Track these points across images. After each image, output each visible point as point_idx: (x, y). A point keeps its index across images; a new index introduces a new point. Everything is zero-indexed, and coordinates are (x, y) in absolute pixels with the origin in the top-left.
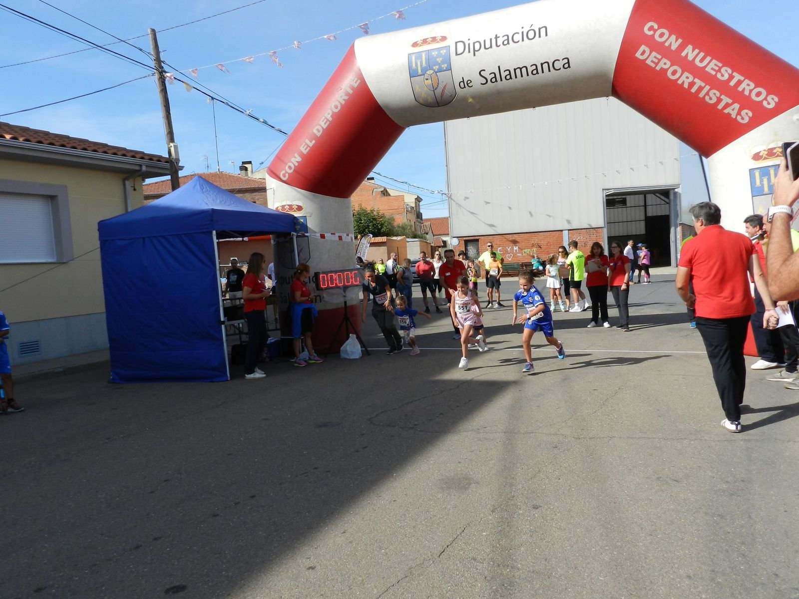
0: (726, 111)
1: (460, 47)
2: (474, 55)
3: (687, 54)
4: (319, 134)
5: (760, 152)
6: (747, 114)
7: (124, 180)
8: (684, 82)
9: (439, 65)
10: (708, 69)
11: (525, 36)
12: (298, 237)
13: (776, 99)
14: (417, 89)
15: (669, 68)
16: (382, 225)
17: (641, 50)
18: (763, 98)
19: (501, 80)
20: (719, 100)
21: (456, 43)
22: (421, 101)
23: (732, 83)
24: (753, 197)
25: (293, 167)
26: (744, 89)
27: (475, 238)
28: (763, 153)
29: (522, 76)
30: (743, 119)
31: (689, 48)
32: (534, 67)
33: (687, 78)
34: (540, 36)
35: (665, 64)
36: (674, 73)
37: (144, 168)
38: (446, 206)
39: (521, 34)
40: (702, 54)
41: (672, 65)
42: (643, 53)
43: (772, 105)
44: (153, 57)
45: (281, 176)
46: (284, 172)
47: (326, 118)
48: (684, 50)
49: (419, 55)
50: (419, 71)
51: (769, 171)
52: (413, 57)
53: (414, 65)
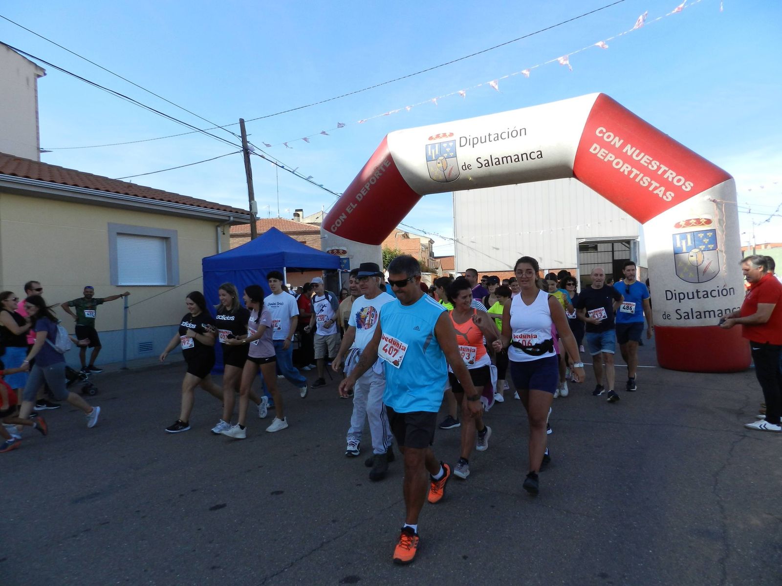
0: (655, 192)
1: (463, 141)
2: (473, 147)
3: (627, 151)
4: (360, 200)
5: (679, 223)
6: (670, 194)
7: (217, 226)
8: (624, 170)
9: (448, 153)
10: (642, 162)
11: (510, 135)
12: (342, 272)
13: (692, 185)
14: (432, 169)
15: (614, 160)
17: (593, 147)
18: (683, 183)
19: (492, 165)
20: (650, 184)
21: (460, 138)
22: (435, 178)
23: (660, 172)
24: (675, 254)
25: (340, 222)
26: (668, 177)
28: (683, 223)
29: (507, 163)
30: (667, 198)
31: (629, 146)
32: (516, 157)
33: (627, 168)
35: (611, 157)
36: (617, 164)
37: (232, 219)
38: (454, 248)
39: (507, 133)
40: (638, 151)
41: (616, 158)
42: (595, 149)
43: (689, 189)
44: (241, 139)
45: (332, 228)
46: (333, 226)
47: (365, 188)
48: (624, 148)
49: (433, 145)
50: (434, 157)
51: (687, 236)
52: (429, 147)
53: (430, 153)
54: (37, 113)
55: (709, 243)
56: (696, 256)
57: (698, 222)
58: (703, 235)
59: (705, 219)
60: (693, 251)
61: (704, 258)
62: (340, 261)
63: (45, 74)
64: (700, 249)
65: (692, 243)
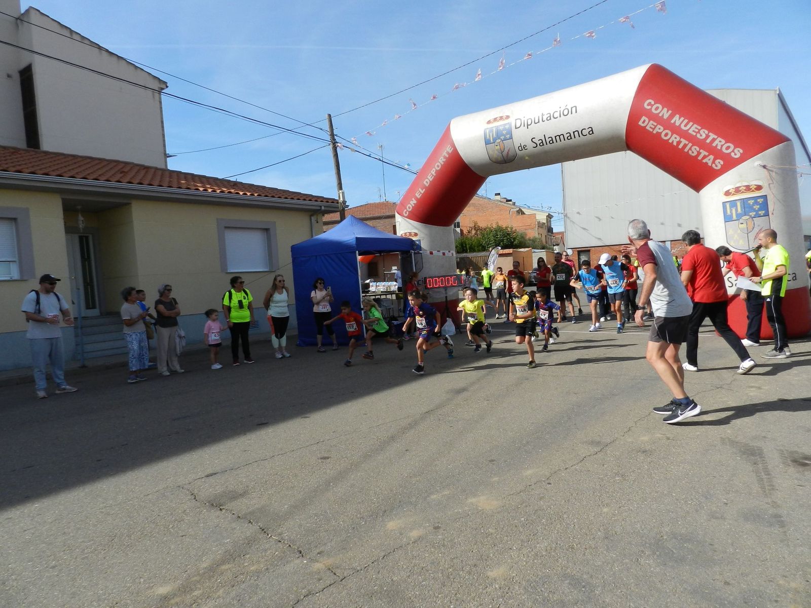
0: (704, 161)
1: (518, 123)
2: (528, 128)
3: (675, 121)
4: (427, 185)
5: (729, 190)
7: (311, 216)
8: (673, 141)
9: (505, 136)
10: (691, 131)
11: (562, 113)
12: (415, 253)
13: (741, 151)
14: (491, 152)
16: (514, 239)
17: (642, 120)
18: (732, 150)
19: (547, 144)
21: (516, 120)
23: (708, 141)
24: (725, 222)
25: (411, 206)
26: (717, 145)
27: (586, 249)
28: (732, 191)
29: (561, 141)
30: (716, 166)
31: (677, 116)
32: (569, 134)
33: (676, 138)
34: (572, 113)
36: (666, 135)
37: (323, 208)
38: (563, 223)
39: (559, 112)
40: (686, 121)
41: (664, 130)
42: (644, 122)
43: (738, 156)
44: (329, 133)
46: (405, 210)
47: (432, 174)
48: (673, 118)
49: (491, 129)
50: (492, 141)
51: (737, 204)
52: (488, 131)
53: (488, 136)
54: (162, 122)
55: (760, 209)
56: (747, 222)
57: (748, 188)
58: (753, 201)
59: (756, 185)
60: (743, 218)
61: (754, 225)
62: (412, 243)
63: (167, 87)
64: (751, 216)
65: (742, 210)
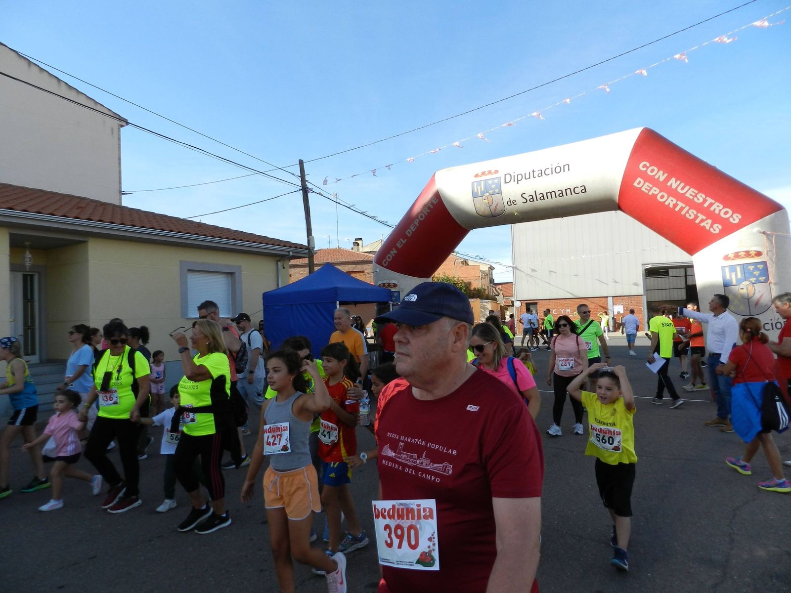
0: (702, 225)
1: (508, 178)
2: (518, 183)
3: (672, 184)
4: (409, 235)
5: (728, 255)
6: (717, 227)
7: (278, 261)
8: (669, 203)
9: (493, 189)
10: (687, 195)
11: (554, 171)
13: (740, 217)
14: (478, 206)
15: (658, 194)
17: (637, 181)
18: (730, 215)
19: (537, 200)
21: (505, 175)
22: (481, 213)
23: (706, 205)
24: (724, 286)
25: (391, 257)
26: (715, 209)
27: (534, 301)
28: (731, 256)
29: (552, 198)
30: (714, 230)
31: (673, 180)
32: (560, 192)
33: (672, 201)
35: (655, 191)
36: (662, 197)
37: (291, 253)
38: (512, 275)
39: (550, 169)
41: (660, 192)
42: (639, 183)
43: (737, 221)
44: (300, 178)
45: (383, 263)
46: (385, 260)
47: (414, 224)
48: (669, 181)
49: (479, 183)
50: (480, 194)
51: (736, 268)
52: (475, 184)
53: (476, 189)
55: (760, 275)
56: (747, 288)
57: (748, 254)
58: (753, 267)
59: (755, 251)
60: (743, 283)
61: (755, 291)
62: (391, 294)
63: (127, 124)
64: (751, 282)
65: (742, 275)
